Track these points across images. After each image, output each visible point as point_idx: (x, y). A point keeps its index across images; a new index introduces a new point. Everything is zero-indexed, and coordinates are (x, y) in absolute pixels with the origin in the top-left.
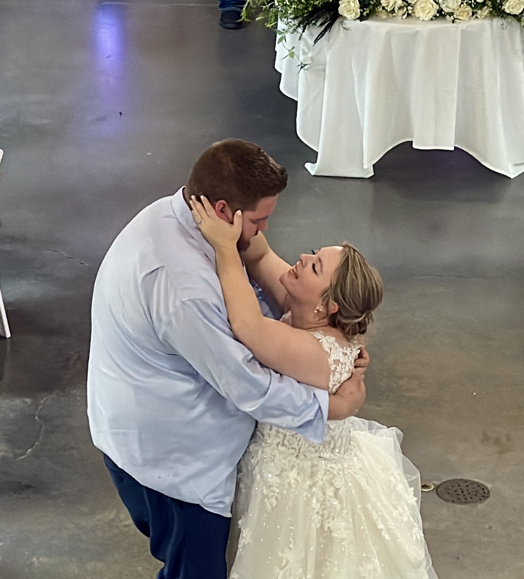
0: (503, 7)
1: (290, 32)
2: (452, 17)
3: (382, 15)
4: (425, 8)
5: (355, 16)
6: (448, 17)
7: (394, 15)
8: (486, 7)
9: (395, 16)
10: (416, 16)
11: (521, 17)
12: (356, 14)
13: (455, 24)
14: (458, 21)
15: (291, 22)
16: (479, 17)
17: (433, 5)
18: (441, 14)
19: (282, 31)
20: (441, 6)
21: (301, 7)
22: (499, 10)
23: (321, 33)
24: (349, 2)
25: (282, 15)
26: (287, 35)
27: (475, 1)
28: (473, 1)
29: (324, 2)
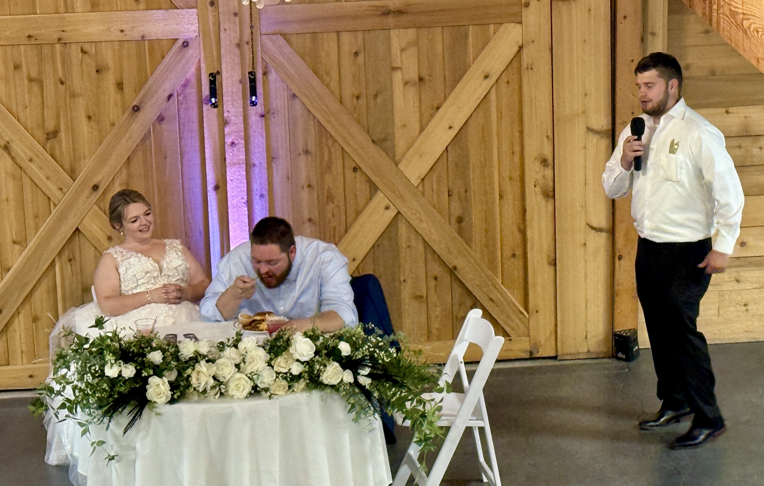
0: (320, 378)
1: (95, 423)
2: (268, 393)
3: (194, 397)
4: (239, 386)
5: (166, 400)
6: (263, 393)
7: (206, 395)
8: (302, 379)
9: (206, 397)
10: (229, 395)
11: (339, 388)
12: (167, 397)
13: (271, 400)
14: (276, 396)
15: (94, 412)
16: (295, 390)
17: (247, 382)
18: (256, 391)
19: (86, 423)
20: (255, 382)
21: (105, 395)
22: (316, 381)
23: (130, 422)
24: (158, 385)
25: (84, 405)
26: (90, 427)
27: (291, 374)
28: (288, 374)
29: (130, 388)
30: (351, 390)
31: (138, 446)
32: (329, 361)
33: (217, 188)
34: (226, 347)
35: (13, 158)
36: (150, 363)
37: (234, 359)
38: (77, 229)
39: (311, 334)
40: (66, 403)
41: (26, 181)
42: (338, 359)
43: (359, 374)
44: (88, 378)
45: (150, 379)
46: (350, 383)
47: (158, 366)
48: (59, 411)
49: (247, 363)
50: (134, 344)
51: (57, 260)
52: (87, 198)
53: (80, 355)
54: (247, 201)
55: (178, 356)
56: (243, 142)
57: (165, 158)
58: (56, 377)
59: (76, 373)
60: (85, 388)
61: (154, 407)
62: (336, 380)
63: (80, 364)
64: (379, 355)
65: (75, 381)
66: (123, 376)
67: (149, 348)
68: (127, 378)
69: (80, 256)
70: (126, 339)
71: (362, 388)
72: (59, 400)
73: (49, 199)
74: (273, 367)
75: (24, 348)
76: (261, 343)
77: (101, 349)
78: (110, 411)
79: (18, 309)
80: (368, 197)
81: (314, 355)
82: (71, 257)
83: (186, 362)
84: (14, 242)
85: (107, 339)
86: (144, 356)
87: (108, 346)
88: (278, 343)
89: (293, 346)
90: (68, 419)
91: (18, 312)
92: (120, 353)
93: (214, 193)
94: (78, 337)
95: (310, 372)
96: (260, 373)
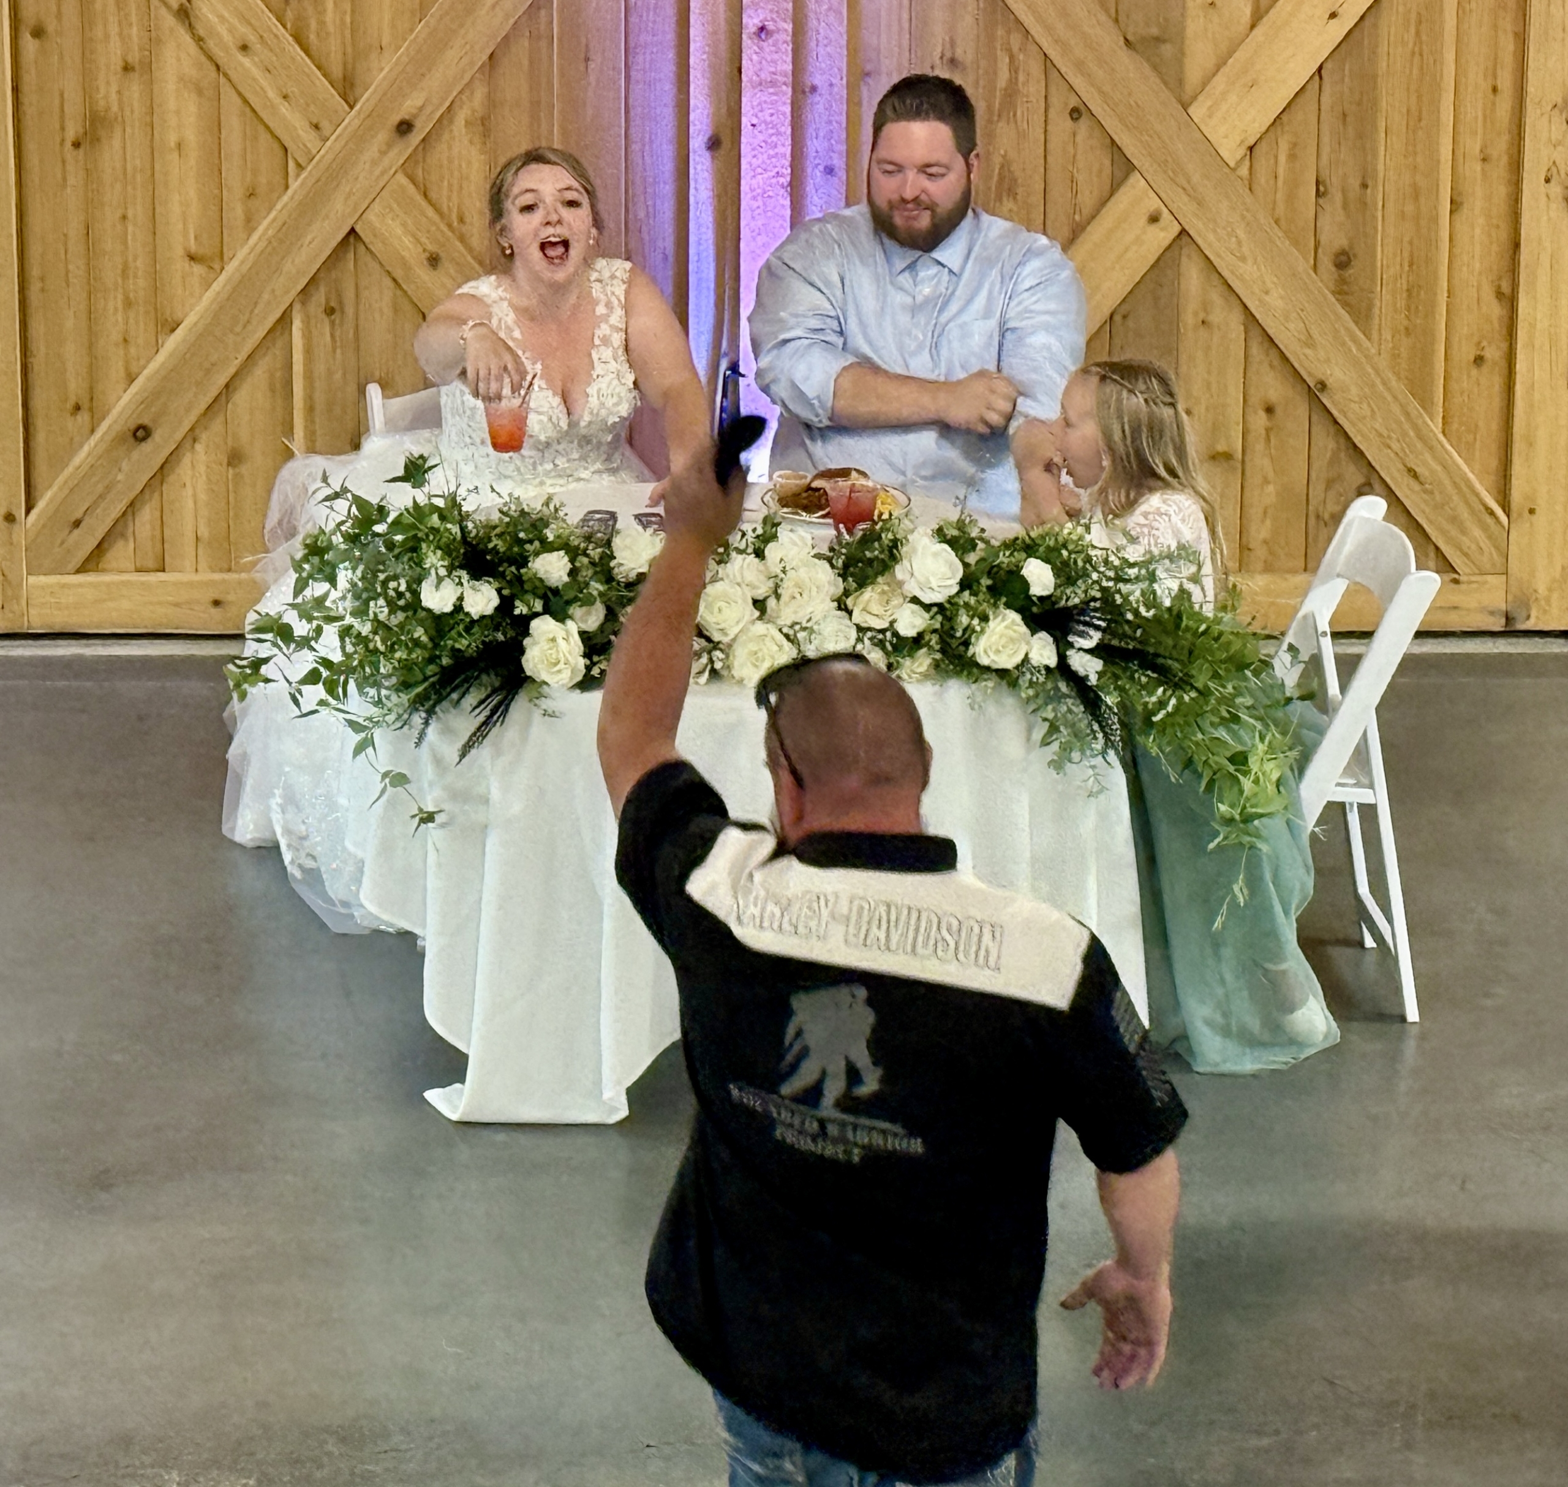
0: (971, 648)
1: (388, 725)
4: (760, 654)
5: (571, 679)
8: (924, 650)
10: (733, 677)
11: (1018, 678)
12: (574, 671)
15: (388, 698)
16: (905, 676)
17: (780, 647)
19: (365, 724)
20: (802, 646)
21: (418, 655)
22: (960, 657)
23: (479, 729)
24: (553, 640)
25: (366, 678)
26: (378, 734)
27: (895, 634)
28: (888, 634)
29: (483, 642)
30: (1049, 685)
31: (495, 794)
32: (995, 606)
33: (714, 144)
34: (734, 554)
35: (199, 40)
36: (537, 583)
37: (753, 587)
38: (352, 230)
39: (955, 533)
40: (322, 669)
41: (230, 101)
42: (1020, 603)
43: (1071, 645)
44: (379, 608)
45: (535, 624)
46: (1047, 668)
47: (556, 591)
48: (307, 689)
49: (785, 598)
50: (498, 530)
51: (297, 307)
52: (383, 153)
53: (362, 551)
54: (791, 184)
55: (610, 570)
56: (789, 27)
57: (587, 60)
58: (299, 600)
59: (349, 596)
60: (371, 636)
61: (541, 696)
62: (1010, 656)
63: (359, 573)
64: (1125, 598)
65: (348, 616)
66: (466, 610)
67: (537, 544)
68: (476, 618)
69: (357, 304)
70: (480, 517)
71: (1078, 682)
72: (305, 661)
73: (286, 150)
74: (850, 613)
75: (204, 532)
76: (825, 550)
77: (415, 536)
78: (429, 699)
79: (192, 429)
80: (1108, 187)
81: (956, 589)
82: (333, 304)
83: (630, 585)
84: (192, 258)
85: (432, 513)
86: (522, 561)
87: (435, 530)
88: (867, 553)
89: (905, 562)
90: (324, 711)
91: (192, 436)
92: (462, 551)
93: (707, 155)
94: (358, 501)
95: (946, 634)
96: (815, 627)
